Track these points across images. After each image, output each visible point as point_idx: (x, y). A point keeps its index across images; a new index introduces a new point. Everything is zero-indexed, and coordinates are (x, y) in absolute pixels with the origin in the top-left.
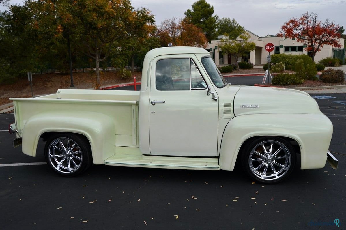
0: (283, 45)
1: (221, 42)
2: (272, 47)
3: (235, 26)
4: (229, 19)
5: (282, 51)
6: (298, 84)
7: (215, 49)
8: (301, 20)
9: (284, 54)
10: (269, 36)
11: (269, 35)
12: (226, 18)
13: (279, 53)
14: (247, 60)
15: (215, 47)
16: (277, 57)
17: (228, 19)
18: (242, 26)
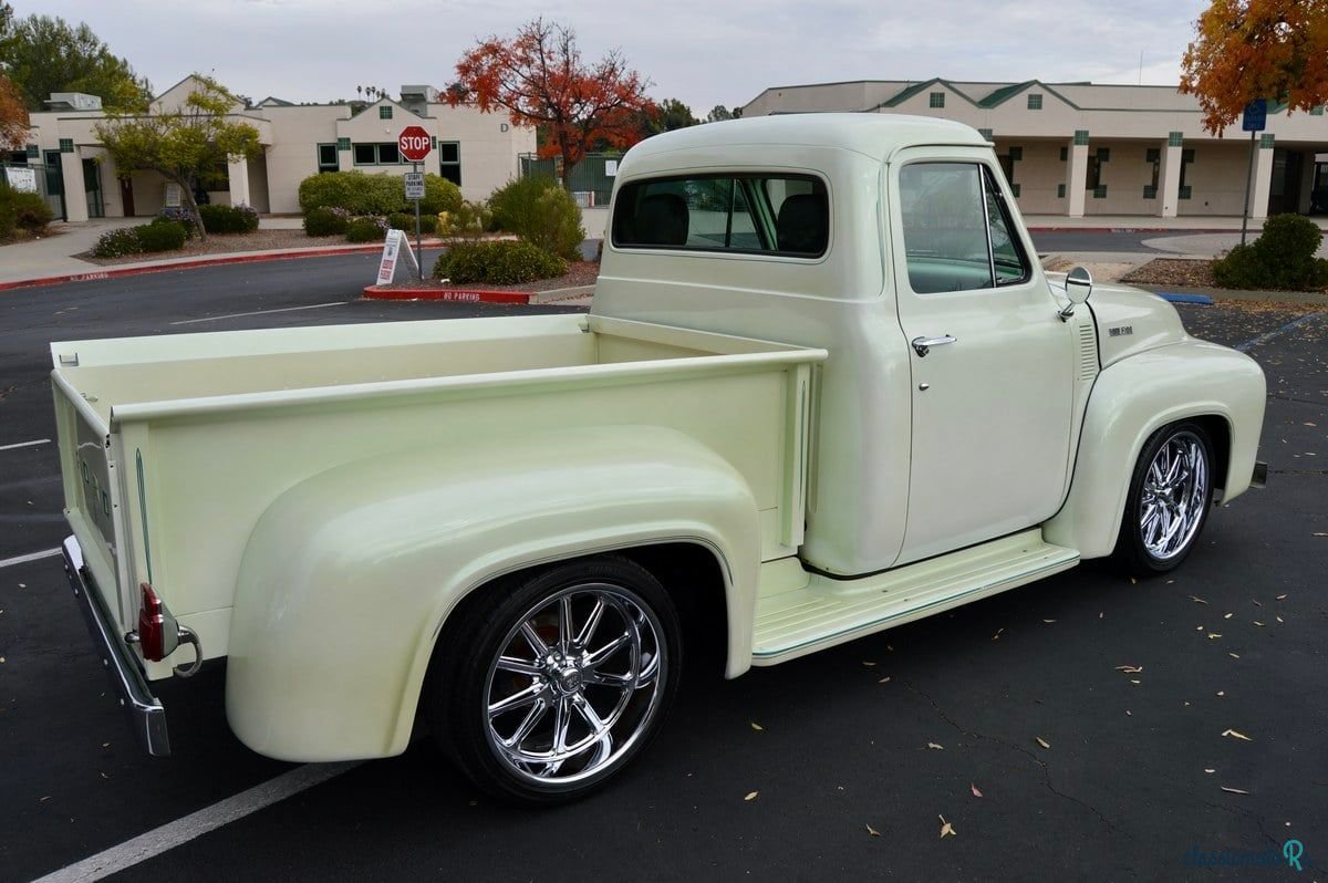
0: (348, 139)
1: (106, 118)
2: (423, 142)
3: (90, 56)
4: (61, 23)
5: (346, 160)
6: (553, 276)
7: (62, 150)
8: (519, 44)
9: (355, 172)
10: (271, 103)
11: (270, 98)
12: (44, 17)
13: (336, 169)
14: (207, 197)
15: (61, 141)
16: (334, 183)
17: (54, 20)
18: (120, 59)
